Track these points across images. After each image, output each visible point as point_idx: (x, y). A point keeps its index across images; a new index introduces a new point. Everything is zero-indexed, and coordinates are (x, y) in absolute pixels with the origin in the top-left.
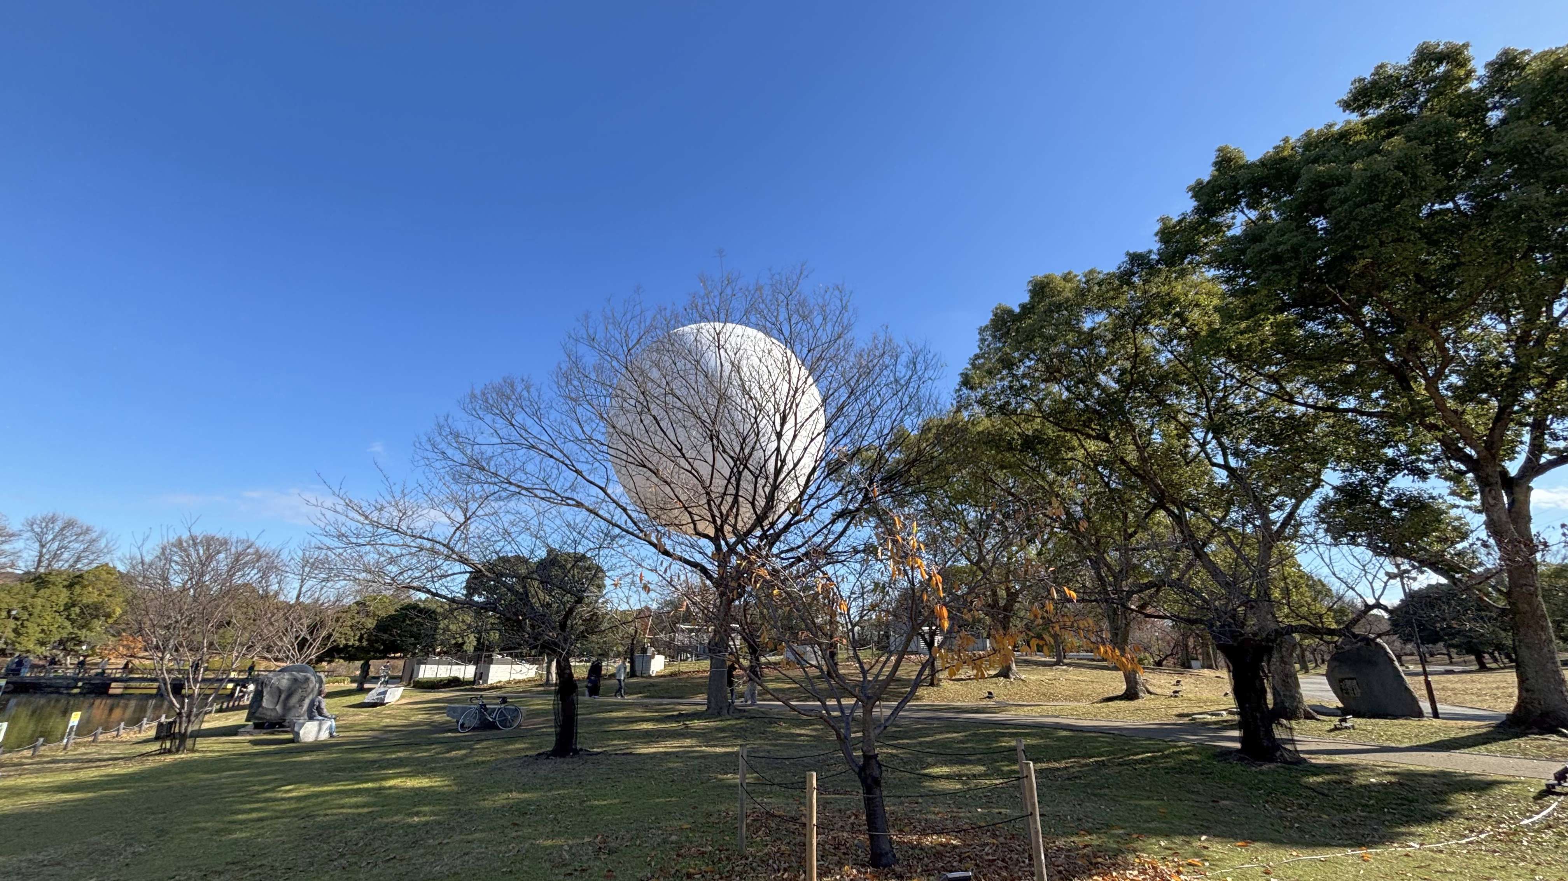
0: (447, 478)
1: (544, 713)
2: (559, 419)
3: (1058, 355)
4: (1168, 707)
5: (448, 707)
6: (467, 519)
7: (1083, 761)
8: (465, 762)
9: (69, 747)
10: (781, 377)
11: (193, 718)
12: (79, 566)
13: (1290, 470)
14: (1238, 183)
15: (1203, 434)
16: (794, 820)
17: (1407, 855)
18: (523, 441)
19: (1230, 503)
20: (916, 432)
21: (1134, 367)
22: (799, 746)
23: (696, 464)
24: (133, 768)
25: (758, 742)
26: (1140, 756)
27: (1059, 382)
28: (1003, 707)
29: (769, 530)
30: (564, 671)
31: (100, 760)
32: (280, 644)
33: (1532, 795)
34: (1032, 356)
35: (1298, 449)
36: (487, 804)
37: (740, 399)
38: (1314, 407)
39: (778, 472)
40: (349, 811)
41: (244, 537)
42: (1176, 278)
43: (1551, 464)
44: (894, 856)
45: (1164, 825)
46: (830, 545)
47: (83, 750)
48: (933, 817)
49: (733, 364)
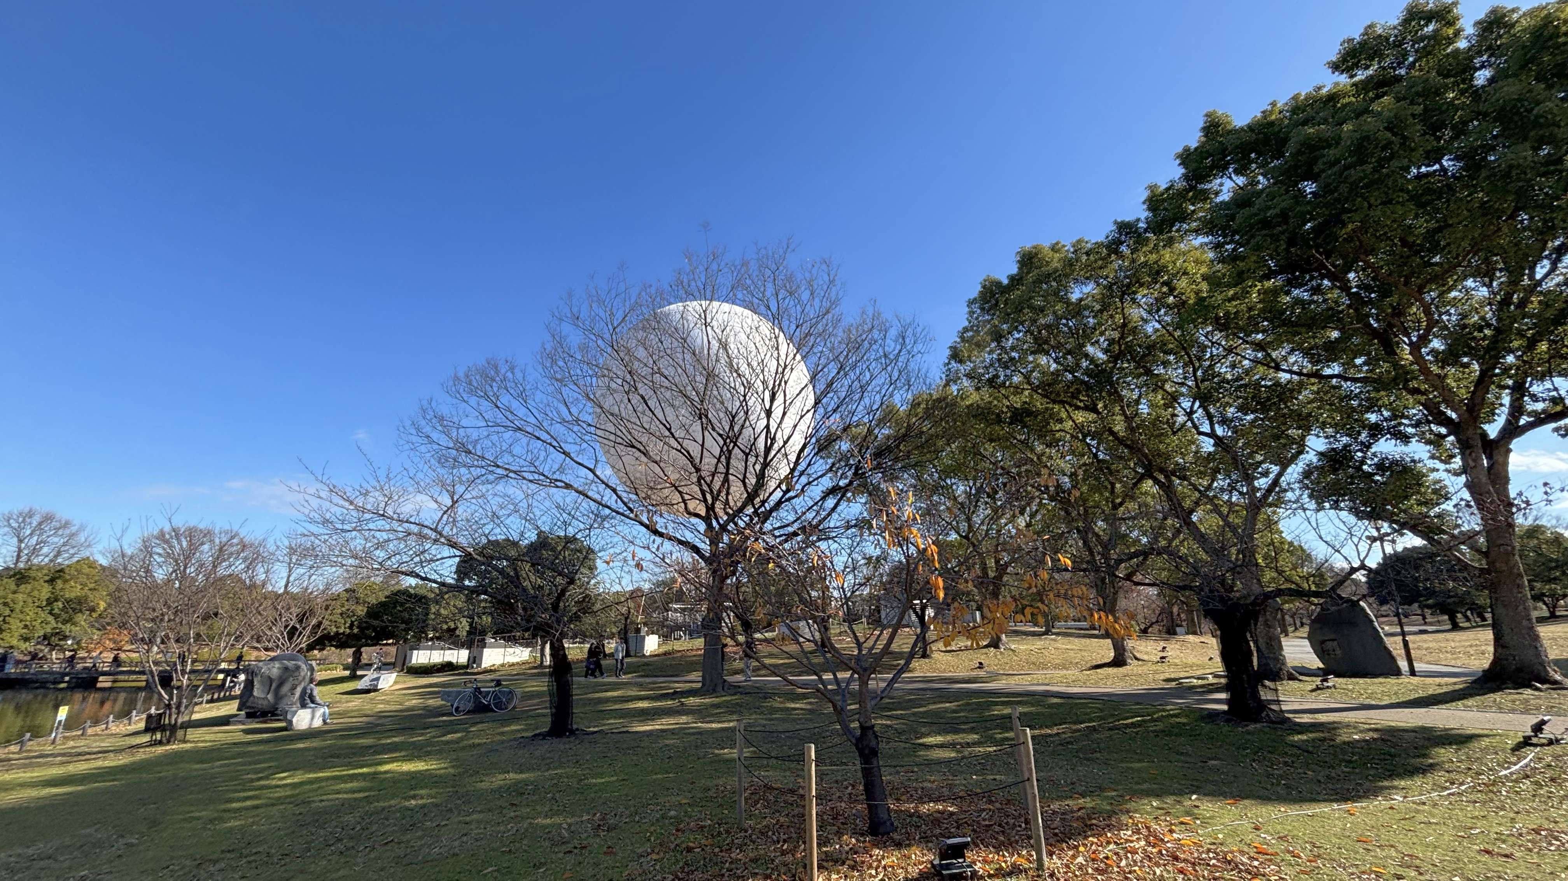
0: (433, 461)
1: (539, 695)
2: (545, 401)
3: (1048, 327)
4: (1156, 672)
5: (443, 691)
6: (454, 502)
7: (1074, 727)
8: (461, 745)
9: (58, 741)
10: (769, 354)
11: (182, 709)
12: (59, 560)
13: (1277, 438)
14: (1227, 149)
15: (1190, 404)
16: (792, 791)
17: (1391, 808)
18: (509, 424)
19: (1217, 471)
20: (904, 407)
21: (1122, 337)
22: (794, 720)
23: (686, 443)
24: (123, 760)
25: (754, 717)
26: (1130, 721)
27: (1047, 353)
28: (994, 676)
29: (760, 507)
30: (558, 653)
31: (89, 754)
32: (269, 633)
33: (1509, 747)
34: (1020, 328)
35: (1284, 415)
36: (484, 785)
37: (726, 375)
38: (1300, 374)
39: (768, 450)
40: (345, 796)
41: (227, 527)
42: (1165, 246)
43: (1530, 426)
44: (892, 824)
45: (1155, 786)
46: (821, 522)
47: (72, 743)
48: (929, 785)
49: (720, 341)
